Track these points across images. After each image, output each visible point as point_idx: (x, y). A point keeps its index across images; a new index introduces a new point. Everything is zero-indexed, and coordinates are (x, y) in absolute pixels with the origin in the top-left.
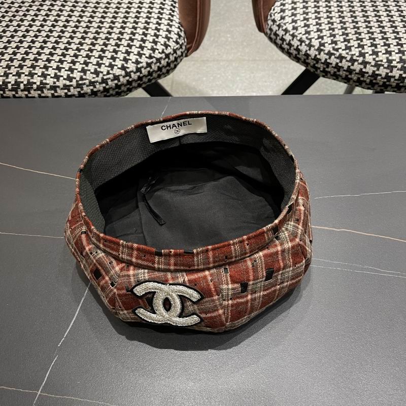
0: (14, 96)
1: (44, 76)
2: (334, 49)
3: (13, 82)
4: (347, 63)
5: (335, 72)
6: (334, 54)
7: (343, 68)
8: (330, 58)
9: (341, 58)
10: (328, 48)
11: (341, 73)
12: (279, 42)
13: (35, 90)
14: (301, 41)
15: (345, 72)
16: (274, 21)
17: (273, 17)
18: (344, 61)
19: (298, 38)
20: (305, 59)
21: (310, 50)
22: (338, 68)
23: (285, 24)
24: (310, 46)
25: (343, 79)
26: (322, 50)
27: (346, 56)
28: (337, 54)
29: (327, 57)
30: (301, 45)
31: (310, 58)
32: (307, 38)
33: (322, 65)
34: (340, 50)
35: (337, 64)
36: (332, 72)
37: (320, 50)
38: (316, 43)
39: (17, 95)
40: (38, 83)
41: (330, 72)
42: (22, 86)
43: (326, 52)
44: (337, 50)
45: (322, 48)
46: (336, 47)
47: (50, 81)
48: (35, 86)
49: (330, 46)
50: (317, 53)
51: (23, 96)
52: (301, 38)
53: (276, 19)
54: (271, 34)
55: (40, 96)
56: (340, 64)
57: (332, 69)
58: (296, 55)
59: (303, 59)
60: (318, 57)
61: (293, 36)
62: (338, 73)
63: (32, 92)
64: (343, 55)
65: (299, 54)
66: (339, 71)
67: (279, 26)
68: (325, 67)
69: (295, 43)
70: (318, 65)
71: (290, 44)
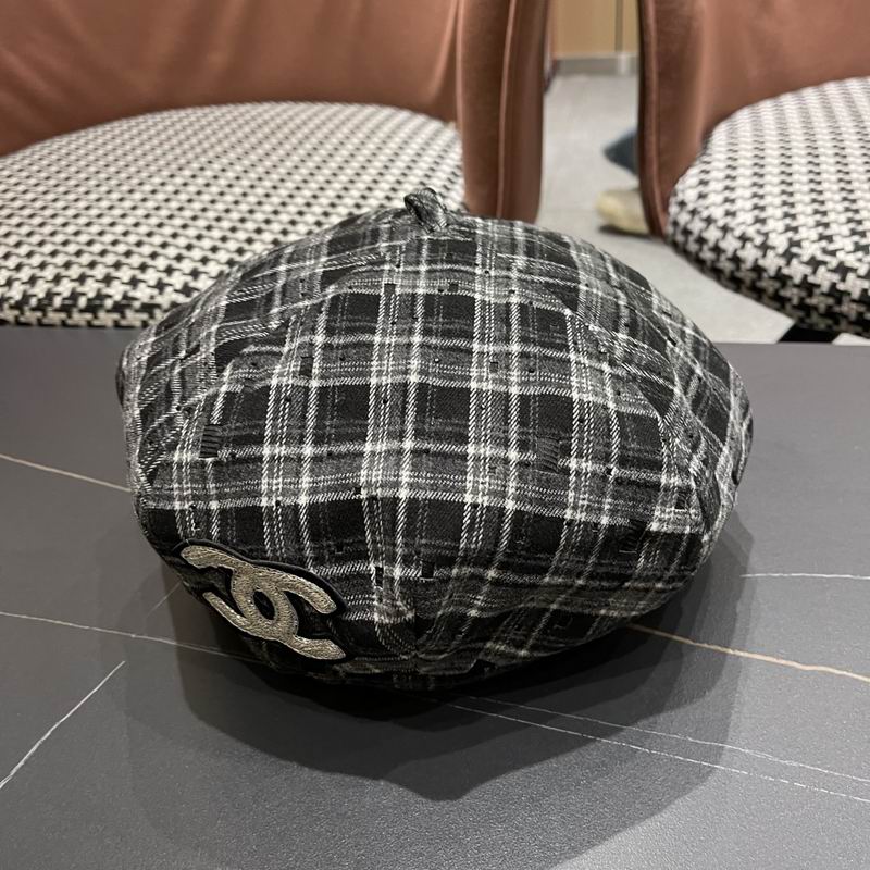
0: (64, 324)
1: (134, 282)
2: (825, 251)
3: (66, 294)
4: (859, 282)
5: (829, 307)
6: (824, 263)
7: (849, 294)
8: (814, 272)
9: (843, 270)
10: (810, 249)
11: (845, 308)
12: (693, 247)
13: (108, 311)
14: (744, 239)
15: (854, 306)
16: (682, 204)
17: (680, 197)
18: (851, 277)
19: (738, 233)
20: (753, 282)
21: (764, 255)
22: (837, 294)
23: (707, 207)
24: (765, 247)
25: (852, 323)
26: (796, 255)
27: (856, 265)
28: (833, 262)
29: (808, 270)
30: (743, 247)
31: (765, 275)
32: (759, 232)
33: (795, 291)
34: (841, 255)
35: (834, 285)
36: (822, 308)
37: (788, 256)
38: (780, 242)
39: (69, 322)
40: (118, 297)
41: (815, 308)
42: (82, 302)
43: (805, 258)
44: (833, 253)
45: (795, 250)
46: (831, 247)
47: (143, 294)
48: (109, 303)
49: (816, 245)
50: (782, 262)
51: (83, 323)
52: (744, 234)
53: (686, 201)
54: (674, 234)
55: (117, 325)
56: (841, 287)
57: (822, 298)
58: (732, 272)
59: (748, 281)
60: (786, 271)
61: (725, 229)
62: (837, 309)
63: (102, 314)
64: (848, 264)
65: (738, 268)
66: (839, 302)
67: (694, 212)
68: (803, 294)
69: (730, 244)
70: (786, 293)
71: (717, 250)
